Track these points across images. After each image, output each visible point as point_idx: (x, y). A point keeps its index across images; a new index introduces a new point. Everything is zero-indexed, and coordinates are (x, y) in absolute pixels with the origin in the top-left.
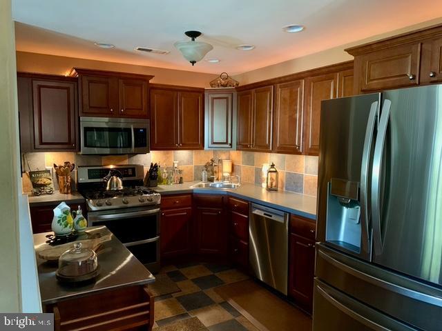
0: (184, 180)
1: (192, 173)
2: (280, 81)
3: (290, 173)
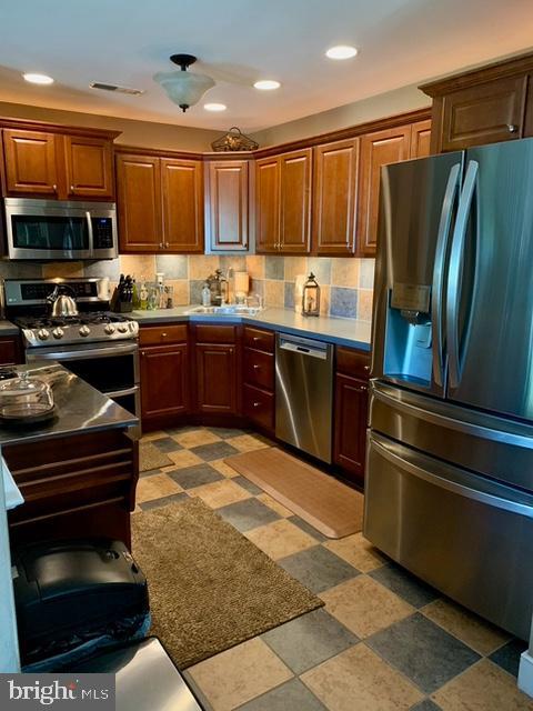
0: (173, 303)
1: (186, 292)
2: (323, 140)
3: (337, 289)
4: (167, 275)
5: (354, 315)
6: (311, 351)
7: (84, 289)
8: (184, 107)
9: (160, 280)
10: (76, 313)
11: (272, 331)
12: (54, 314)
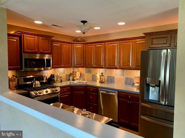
2: (108, 41)
3: (108, 76)
4: (60, 73)
5: (114, 82)
6: (110, 93)
7: (40, 78)
8: (84, 33)
9: (58, 75)
10: (40, 86)
11: (96, 88)
12: (34, 86)
